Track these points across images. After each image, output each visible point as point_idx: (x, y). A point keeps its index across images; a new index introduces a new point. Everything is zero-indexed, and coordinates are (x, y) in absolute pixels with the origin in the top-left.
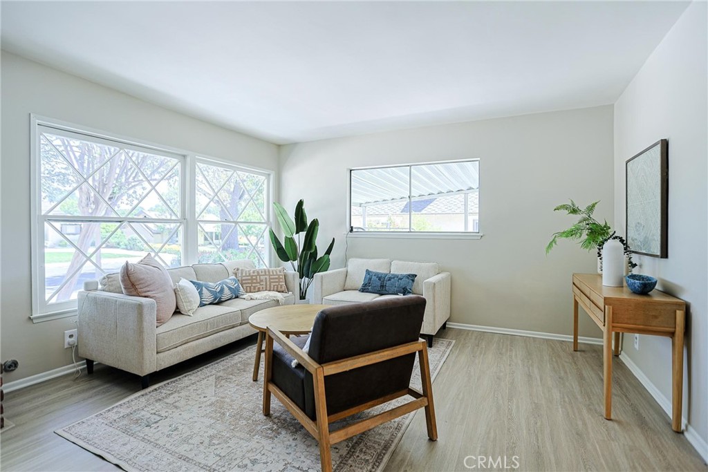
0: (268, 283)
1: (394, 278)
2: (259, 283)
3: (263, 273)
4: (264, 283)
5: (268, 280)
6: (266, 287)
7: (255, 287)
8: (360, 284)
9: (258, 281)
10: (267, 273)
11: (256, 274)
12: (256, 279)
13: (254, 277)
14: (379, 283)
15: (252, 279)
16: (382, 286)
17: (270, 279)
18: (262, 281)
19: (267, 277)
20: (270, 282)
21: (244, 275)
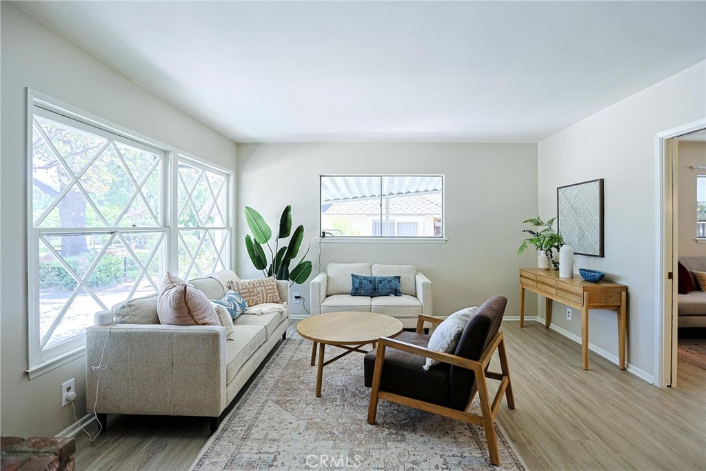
0: (265, 295)
1: (384, 280)
2: (257, 295)
3: (258, 285)
4: (261, 295)
5: (264, 291)
6: (263, 299)
7: (253, 300)
8: (350, 288)
9: (256, 293)
10: (262, 284)
11: (252, 286)
12: (253, 292)
13: (251, 290)
14: (371, 286)
15: (249, 292)
16: (374, 289)
17: (266, 290)
18: (258, 293)
19: (263, 288)
20: (267, 294)
21: (241, 288)
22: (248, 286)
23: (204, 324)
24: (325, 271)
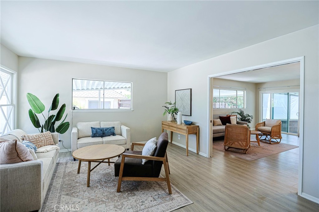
0: (46, 141)
1: (107, 129)
2: (41, 142)
3: (42, 136)
4: (44, 142)
5: (45, 139)
6: (45, 144)
7: (39, 145)
8: (91, 134)
9: (40, 141)
10: (44, 136)
11: (38, 137)
12: (39, 140)
13: (38, 139)
14: (102, 132)
15: (37, 141)
16: (103, 133)
17: (46, 139)
18: (42, 141)
19: (44, 138)
20: (47, 141)
21: (31, 139)
22: (35, 138)
23: (26, 161)
24: (76, 126)
